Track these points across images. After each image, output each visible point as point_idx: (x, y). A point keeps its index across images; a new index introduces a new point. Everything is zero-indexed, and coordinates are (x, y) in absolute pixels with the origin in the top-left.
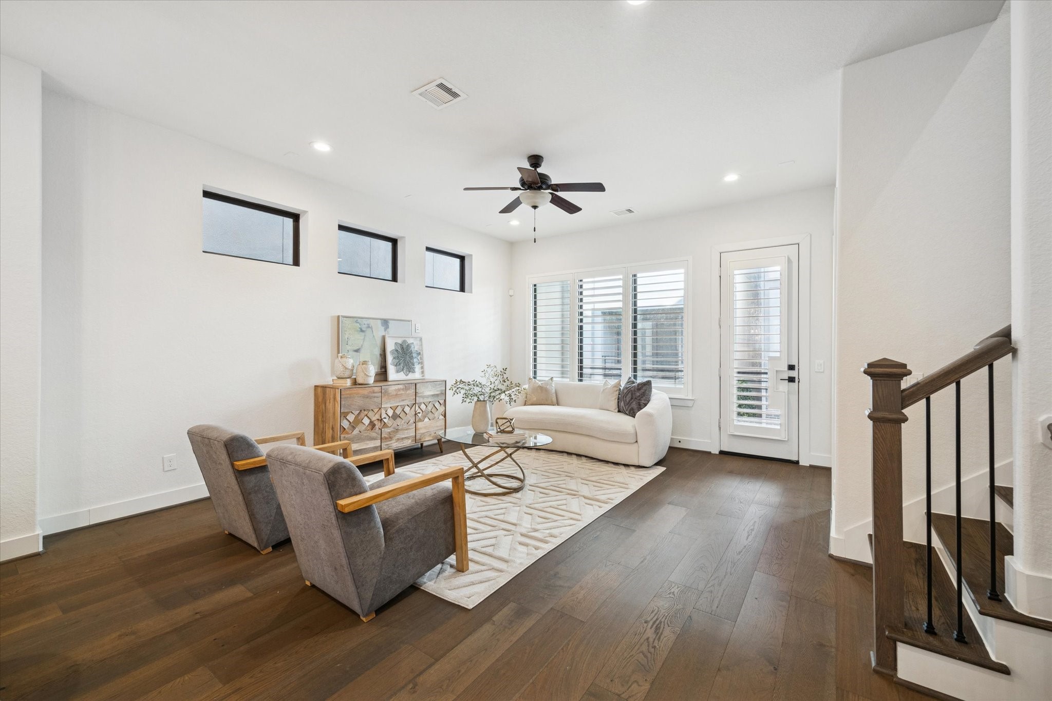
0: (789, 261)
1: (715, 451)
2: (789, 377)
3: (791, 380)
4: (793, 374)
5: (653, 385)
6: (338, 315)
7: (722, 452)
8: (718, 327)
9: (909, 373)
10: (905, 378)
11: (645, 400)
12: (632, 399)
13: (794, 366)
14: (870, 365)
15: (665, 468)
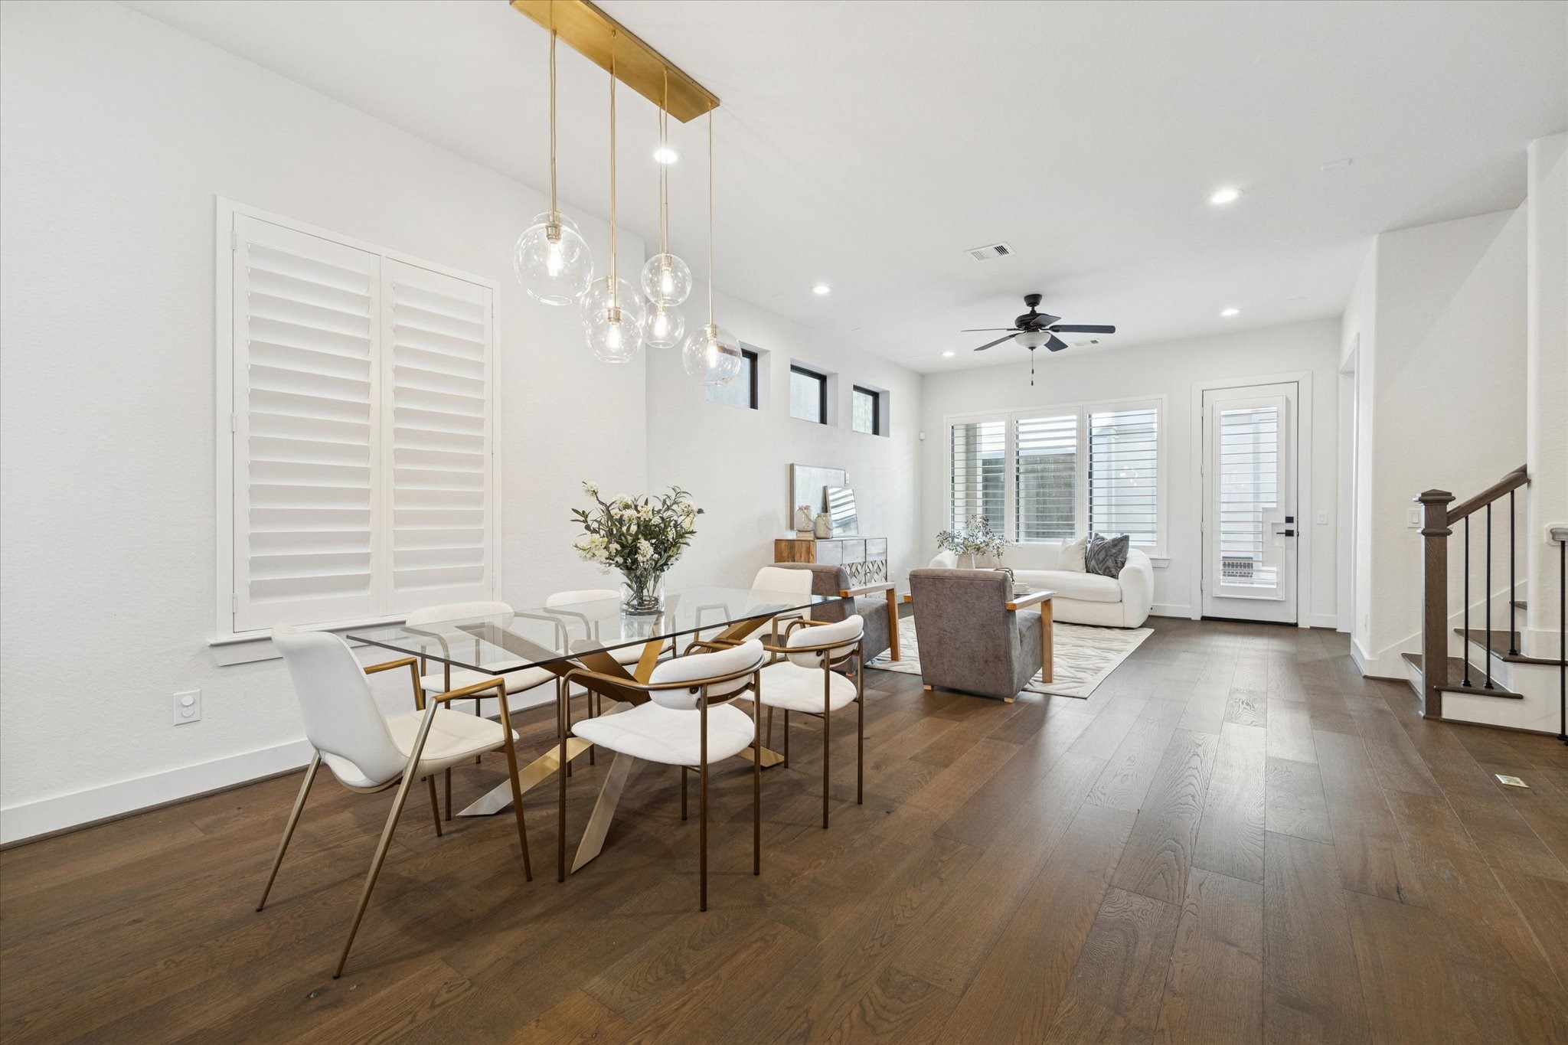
0: (1288, 402)
1: (1196, 616)
2: (1286, 531)
3: (1289, 533)
4: (1292, 527)
5: (1131, 543)
6: (790, 463)
7: (1204, 618)
8: (1200, 475)
9: (1454, 499)
10: (1450, 503)
11: (1122, 558)
12: (1107, 556)
13: (1293, 518)
14: (1423, 494)
15: (1153, 630)
